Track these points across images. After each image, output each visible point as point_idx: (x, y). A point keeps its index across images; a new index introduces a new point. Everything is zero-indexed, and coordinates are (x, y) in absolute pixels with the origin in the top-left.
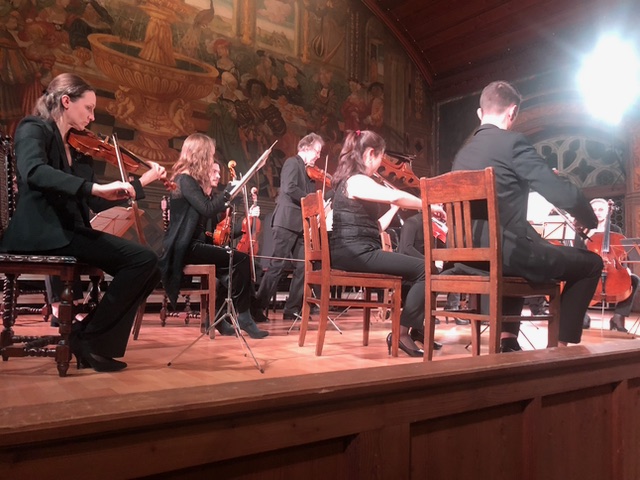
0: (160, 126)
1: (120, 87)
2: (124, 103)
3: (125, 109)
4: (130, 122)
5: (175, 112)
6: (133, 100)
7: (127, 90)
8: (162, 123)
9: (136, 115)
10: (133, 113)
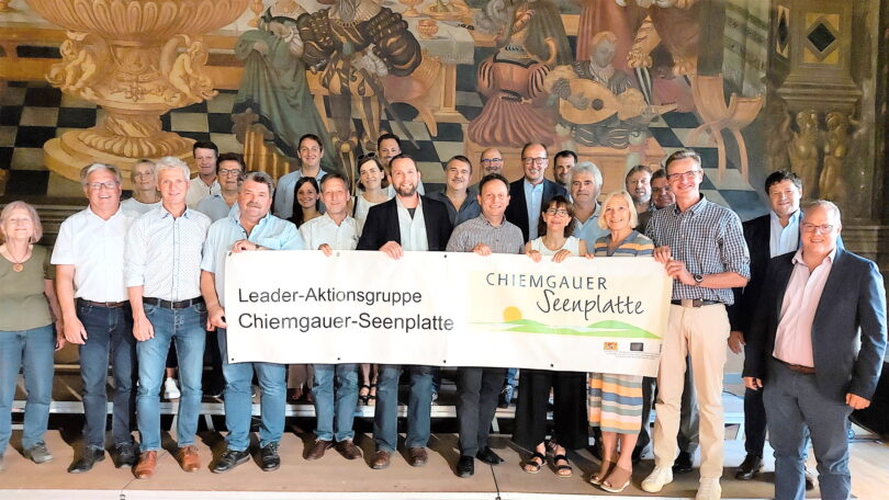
0: (143, 93)
1: (70, 35)
2: (76, 62)
3: (79, 73)
4: (88, 95)
5: (172, 61)
6: (93, 55)
7: (80, 37)
8: (147, 86)
9: (100, 80)
10: (93, 77)
